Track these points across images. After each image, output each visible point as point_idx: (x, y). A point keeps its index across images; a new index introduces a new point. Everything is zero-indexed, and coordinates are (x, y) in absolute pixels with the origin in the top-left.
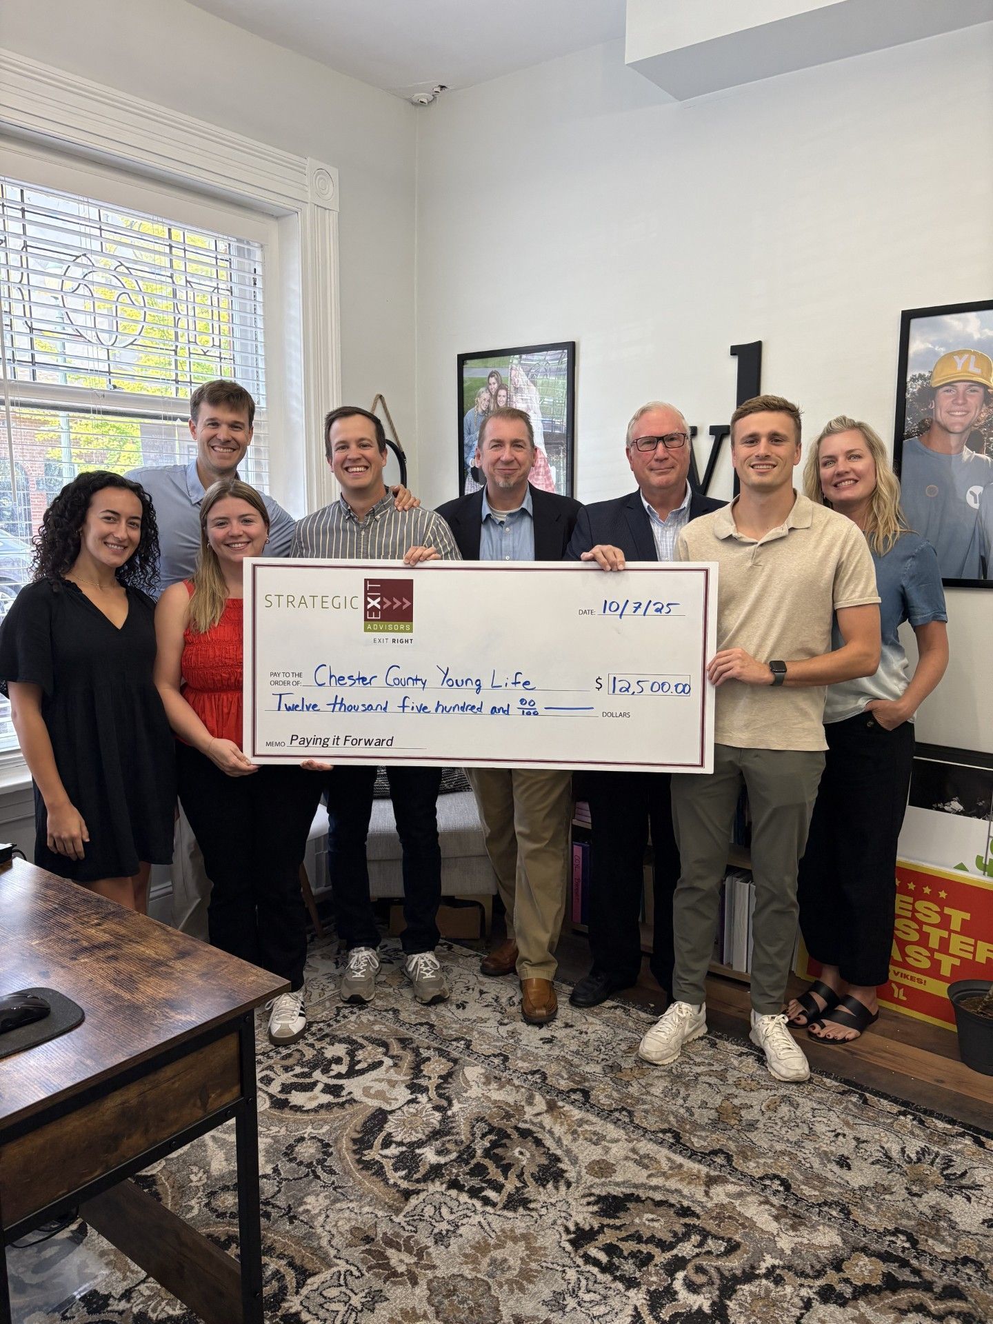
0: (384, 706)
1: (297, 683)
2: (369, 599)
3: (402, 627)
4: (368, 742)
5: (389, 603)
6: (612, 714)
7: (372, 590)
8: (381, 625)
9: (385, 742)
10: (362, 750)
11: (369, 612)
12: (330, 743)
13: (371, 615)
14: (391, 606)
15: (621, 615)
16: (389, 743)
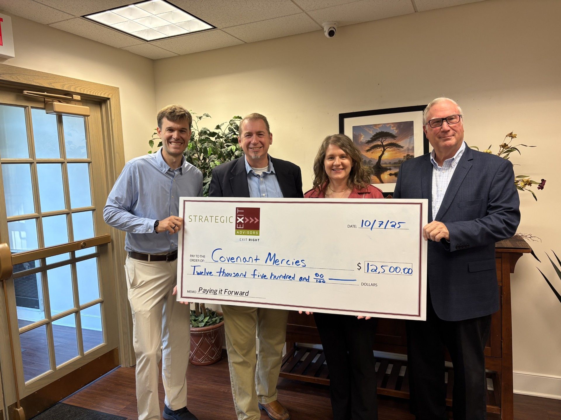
0: (244, 274)
1: (203, 261)
2: (238, 218)
3: (254, 232)
4: (236, 293)
5: (247, 220)
6: (367, 284)
7: (240, 213)
8: (244, 232)
9: (244, 294)
10: (233, 297)
11: (238, 225)
12: (218, 292)
13: (239, 226)
14: (249, 222)
15: (372, 228)
16: (247, 294)
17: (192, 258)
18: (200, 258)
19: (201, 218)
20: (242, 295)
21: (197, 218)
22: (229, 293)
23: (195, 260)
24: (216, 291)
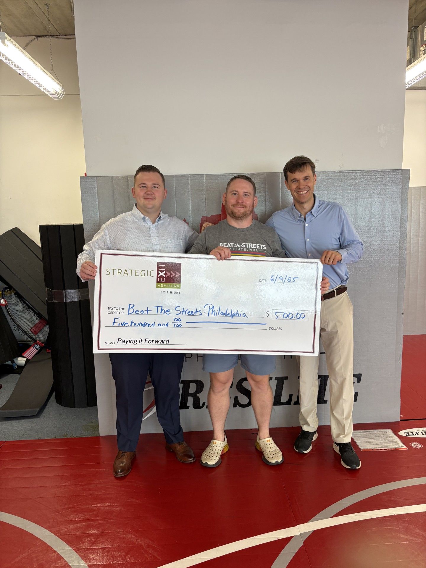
17: (111, 311)
18: (119, 311)
19: (120, 271)
20: (162, 343)
21: (116, 272)
22: (150, 342)
23: (113, 313)
24: (136, 341)
